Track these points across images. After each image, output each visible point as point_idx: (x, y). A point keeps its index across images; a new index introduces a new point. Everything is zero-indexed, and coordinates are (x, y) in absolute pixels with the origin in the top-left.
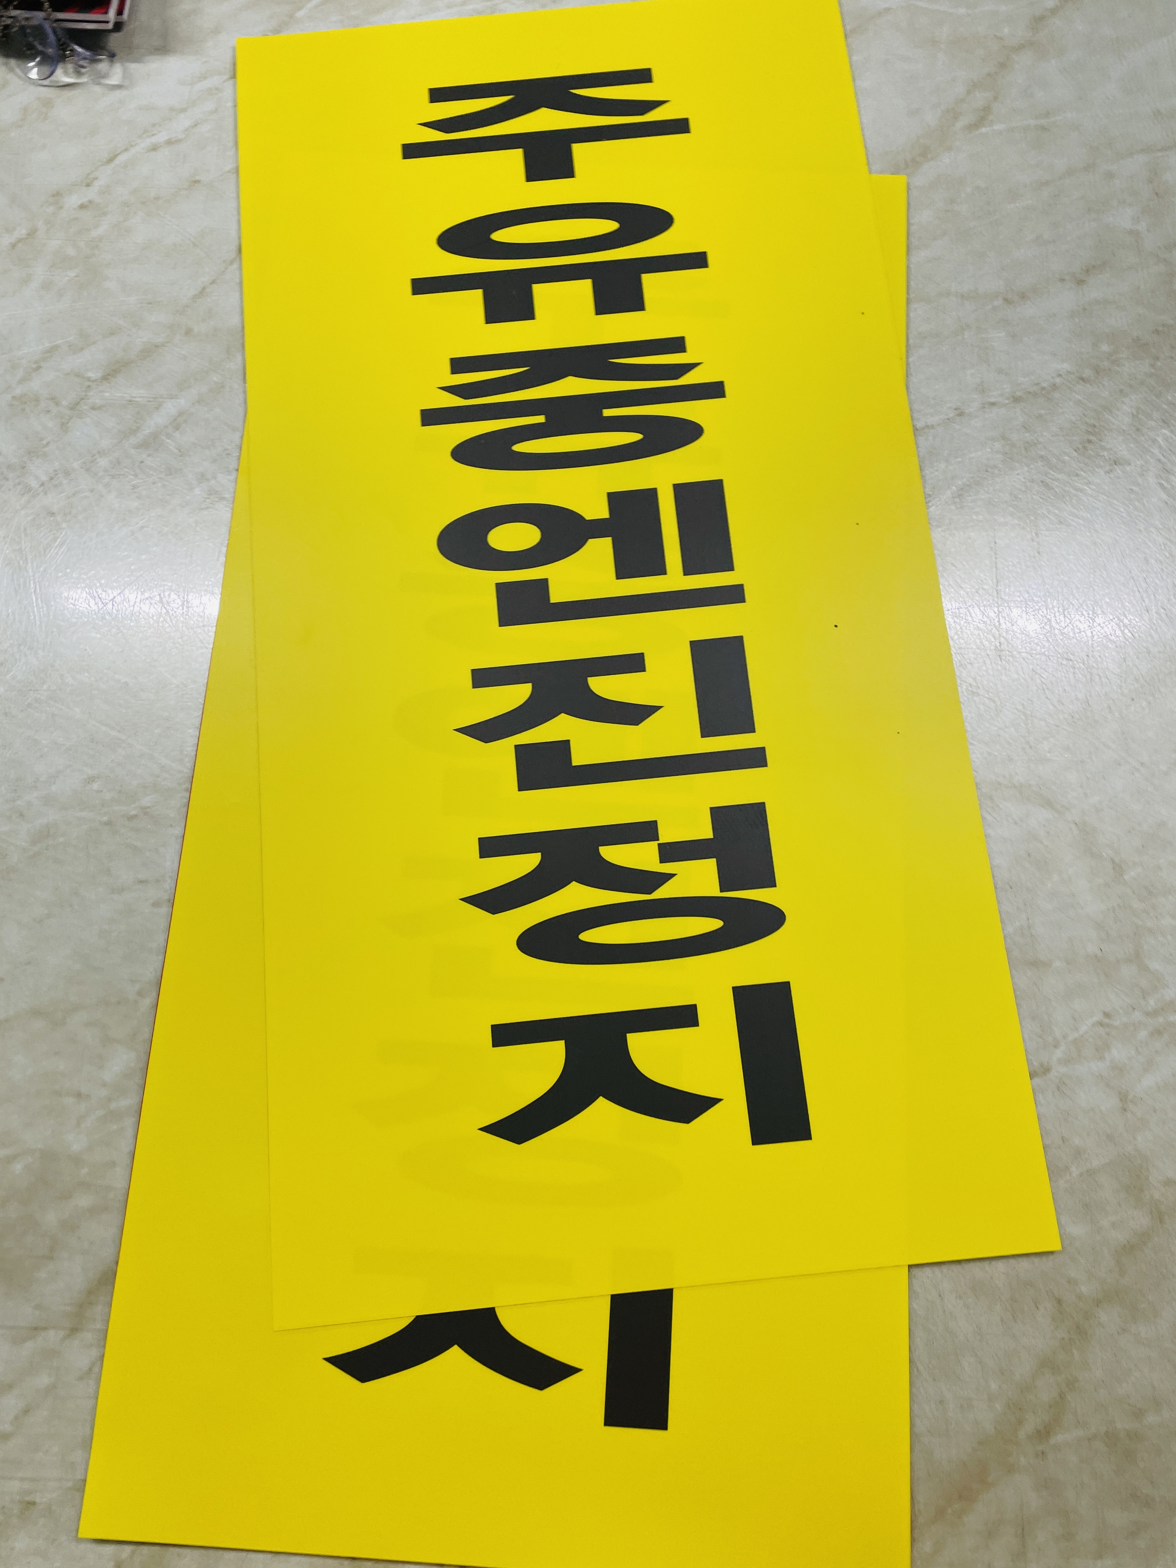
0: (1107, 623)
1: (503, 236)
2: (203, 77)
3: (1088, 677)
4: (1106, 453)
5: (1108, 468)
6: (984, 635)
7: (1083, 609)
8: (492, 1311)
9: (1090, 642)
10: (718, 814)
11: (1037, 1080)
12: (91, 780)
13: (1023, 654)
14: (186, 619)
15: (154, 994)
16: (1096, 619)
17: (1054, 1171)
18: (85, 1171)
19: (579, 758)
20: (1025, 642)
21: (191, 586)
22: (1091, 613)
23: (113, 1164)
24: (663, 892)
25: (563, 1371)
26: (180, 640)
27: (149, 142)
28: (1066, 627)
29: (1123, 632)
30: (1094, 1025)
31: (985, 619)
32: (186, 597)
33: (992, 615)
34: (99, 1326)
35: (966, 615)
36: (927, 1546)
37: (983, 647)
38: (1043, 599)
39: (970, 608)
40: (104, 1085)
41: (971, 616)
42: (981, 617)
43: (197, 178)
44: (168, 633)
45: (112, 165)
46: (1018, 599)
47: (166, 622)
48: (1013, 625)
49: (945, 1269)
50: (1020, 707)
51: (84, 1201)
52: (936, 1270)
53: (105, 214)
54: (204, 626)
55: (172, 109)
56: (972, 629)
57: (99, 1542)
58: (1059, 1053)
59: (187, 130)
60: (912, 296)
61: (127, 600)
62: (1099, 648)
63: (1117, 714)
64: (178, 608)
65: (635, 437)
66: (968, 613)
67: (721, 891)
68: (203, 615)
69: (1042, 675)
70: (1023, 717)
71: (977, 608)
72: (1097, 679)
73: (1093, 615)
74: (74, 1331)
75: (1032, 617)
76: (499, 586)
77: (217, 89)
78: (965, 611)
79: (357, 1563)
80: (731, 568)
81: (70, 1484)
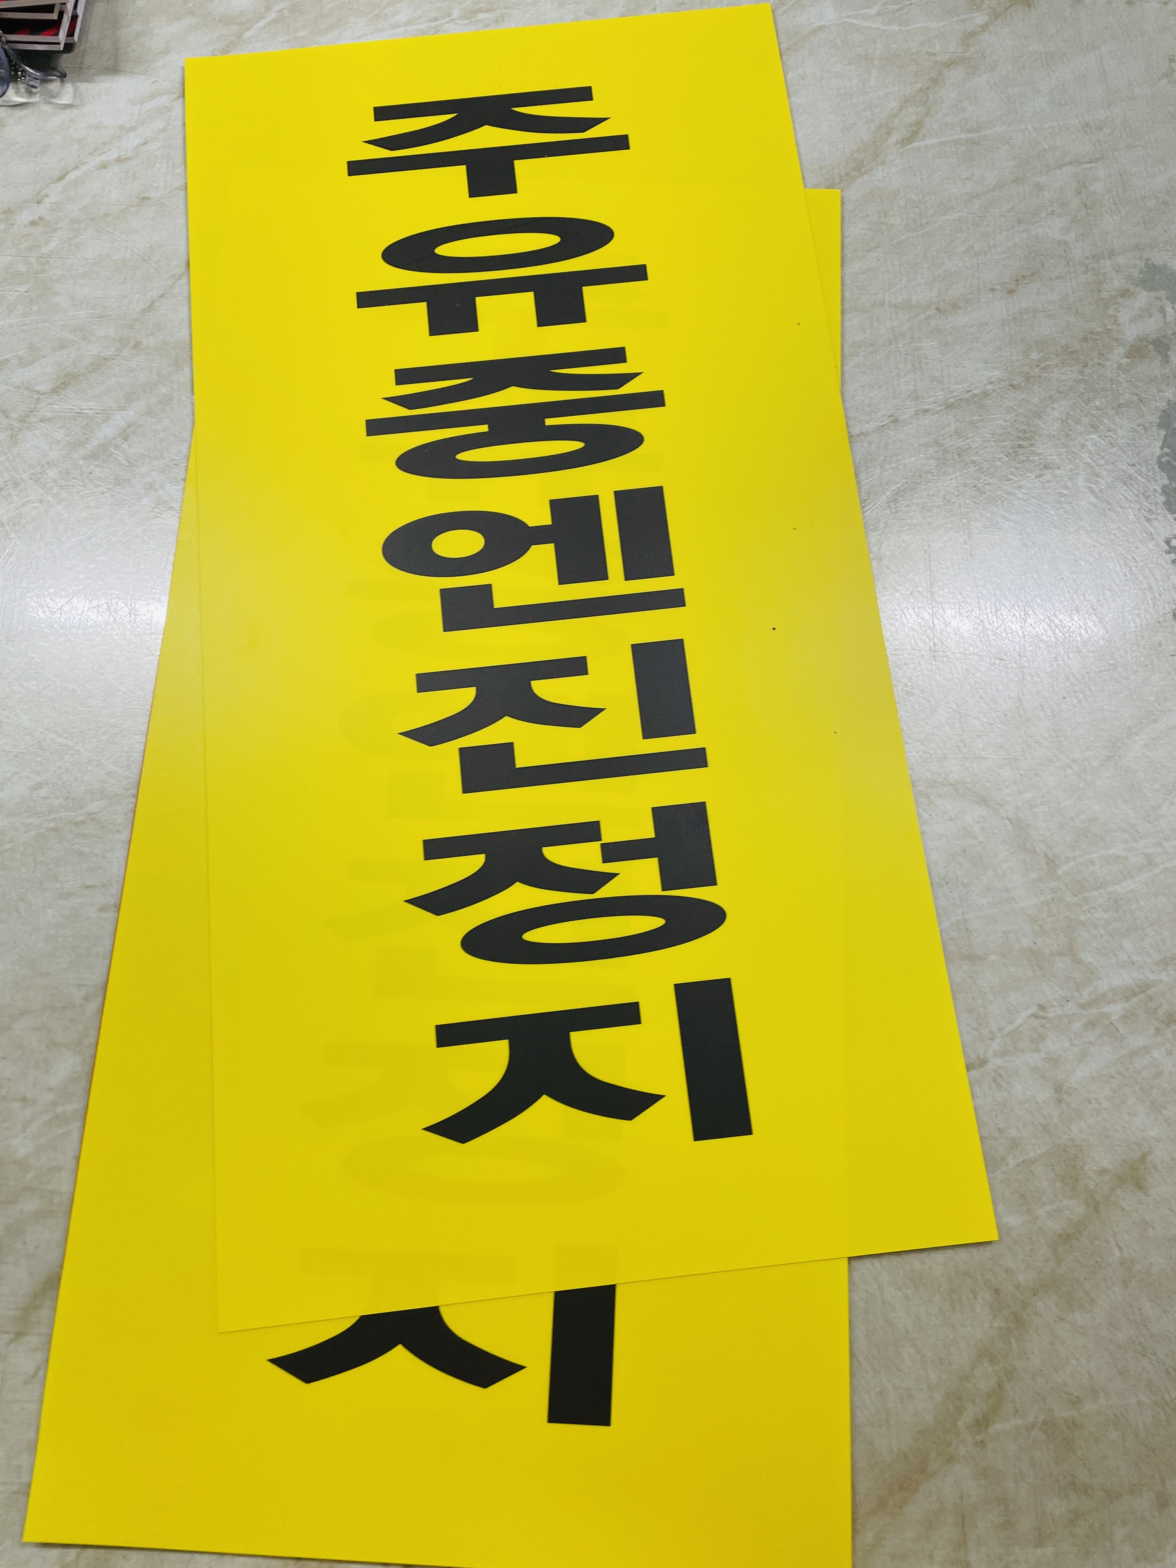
0: (1039, 623)
1: (447, 250)
2: (153, 96)
3: (1021, 676)
4: (1036, 458)
5: (1038, 473)
6: (918, 636)
7: (1015, 609)
8: (436, 1309)
9: (1022, 642)
10: (660, 814)
11: (974, 1073)
12: (39, 786)
13: (957, 654)
14: (133, 626)
15: (101, 999)
16: (1028, 620)
17: (991, 1163)
18: (30, 1176)
19: (522, 760)
20: (958, 643)
21: (139, 594)
22: (1022, 613)
23: (59, 1169)
24: (606, 892)
25: (504, 1369)
26: (127, 648)
27: (99, 159)
28: (998, 627)
29: (1054, 633)
30: (1029, 1018)
31: (920, 621)
32: (133, 605)
33: (927, 616)
34: (44, 1330)
35: (901, 617)
36: (869, 1537)
37: (917, 648)
38: (976, 601)
39: (905, 610)
40: (50, 1089)
41: (906, 618)
42: (915, 618)
43: (146, 195)
44: (115, 640)
45: (63, 183)
46: (952, 600)
47: (114, 630)
48: (946, 626)
49: (884, 1260)
50: (955, 707)
51: (29, 1205)
52: (876, 1261)
53: (55, 230)
54: (151, 634)
55: (121, 128)
56: (907, 630)
57: (43, 1547)
58: (995, 1045)
59: (136, 148)
60: (847, 306)
61: (75, 609)
62: (1031, 648)
63: (1049, 713)
64: (125, 617)
65: (576, 445)
66: (903, 615)
67: (663, 890)
68: (150, 623)
69: (976, 675)
70: (957, 716)
71: (911, 610)
72: (1029, 677)
73: (1025, 616)
74: (19, 1335)
75: (965, 619)
76: (443, 591)
77: (166, 107)
78: (900, 612)
79: (301, 1562)
80: (671, 573)
81: (15, 1488)
